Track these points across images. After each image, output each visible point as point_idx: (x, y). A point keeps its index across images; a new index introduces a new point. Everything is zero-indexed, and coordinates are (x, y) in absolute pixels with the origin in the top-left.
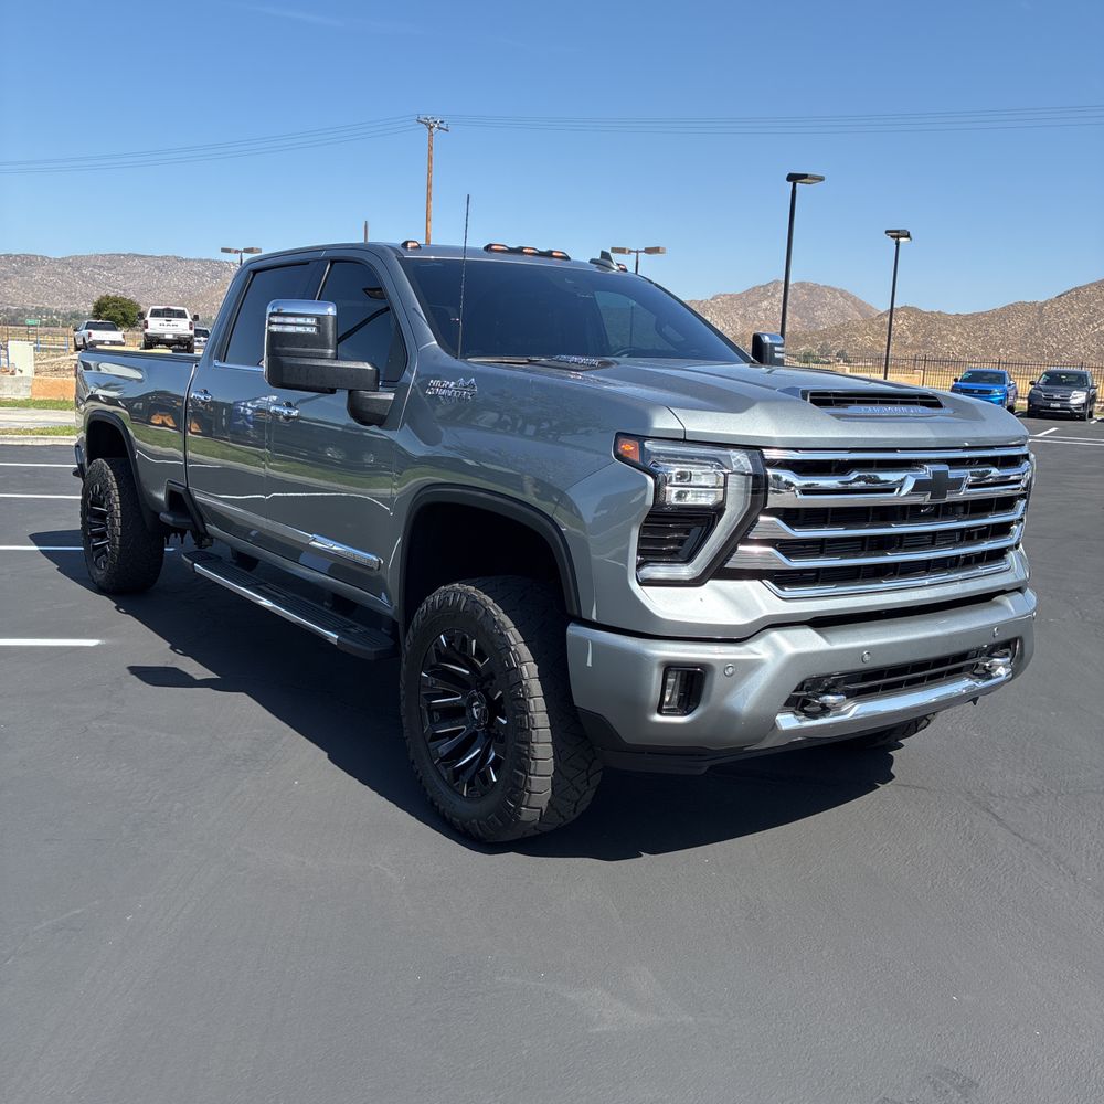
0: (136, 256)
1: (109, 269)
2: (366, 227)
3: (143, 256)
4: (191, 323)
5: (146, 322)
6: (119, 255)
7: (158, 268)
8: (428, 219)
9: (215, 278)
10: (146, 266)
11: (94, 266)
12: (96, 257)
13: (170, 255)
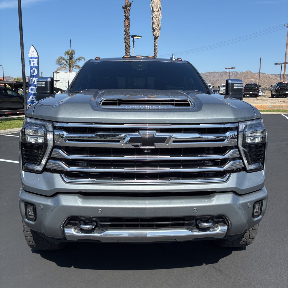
0: (215, 72)
1: (209, 76)
2: (261, 58)
5: (220, 89)
6: (211, 72)
8: (286, 54)
9: (235, 76)
10: (218, 74)
11: (205, 76)
12: (206, 73)
13: (224, 71)
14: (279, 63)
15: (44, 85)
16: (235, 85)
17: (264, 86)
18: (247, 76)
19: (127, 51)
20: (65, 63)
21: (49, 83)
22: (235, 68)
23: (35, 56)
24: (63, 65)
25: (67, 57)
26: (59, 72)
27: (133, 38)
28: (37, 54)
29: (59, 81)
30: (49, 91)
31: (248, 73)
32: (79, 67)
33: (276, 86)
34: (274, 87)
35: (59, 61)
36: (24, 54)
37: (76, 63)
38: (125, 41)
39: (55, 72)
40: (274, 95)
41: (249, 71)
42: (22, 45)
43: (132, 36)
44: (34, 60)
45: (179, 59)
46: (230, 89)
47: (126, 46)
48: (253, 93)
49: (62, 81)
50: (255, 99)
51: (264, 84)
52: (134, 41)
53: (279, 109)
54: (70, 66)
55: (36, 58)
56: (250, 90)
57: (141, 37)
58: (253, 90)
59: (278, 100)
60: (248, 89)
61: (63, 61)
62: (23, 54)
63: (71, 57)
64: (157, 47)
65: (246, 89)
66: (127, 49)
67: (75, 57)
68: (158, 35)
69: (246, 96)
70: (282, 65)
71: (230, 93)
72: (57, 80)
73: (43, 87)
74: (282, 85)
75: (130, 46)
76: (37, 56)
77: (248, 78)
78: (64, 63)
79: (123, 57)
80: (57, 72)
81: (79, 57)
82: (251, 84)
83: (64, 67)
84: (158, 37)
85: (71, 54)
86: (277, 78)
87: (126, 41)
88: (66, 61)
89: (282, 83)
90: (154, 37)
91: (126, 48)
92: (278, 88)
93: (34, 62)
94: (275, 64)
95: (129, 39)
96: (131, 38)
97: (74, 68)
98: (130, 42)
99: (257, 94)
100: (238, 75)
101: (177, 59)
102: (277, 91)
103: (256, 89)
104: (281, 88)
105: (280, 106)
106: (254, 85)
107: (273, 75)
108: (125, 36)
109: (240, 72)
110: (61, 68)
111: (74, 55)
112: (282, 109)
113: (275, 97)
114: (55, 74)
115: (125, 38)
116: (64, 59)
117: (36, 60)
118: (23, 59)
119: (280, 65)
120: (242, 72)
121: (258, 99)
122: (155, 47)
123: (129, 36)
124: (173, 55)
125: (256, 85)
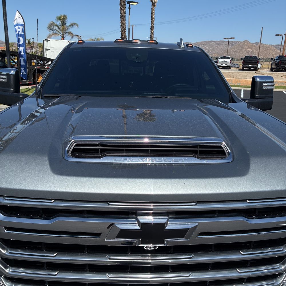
0: (213, 41)
1: (206, 45)
3: (214, 41)
4: (231, 61)
5: (218, 61)
6: (208, 41)
7: (218, 44)
10: (215, 44)
11: (202, 45)
12: (203, 42)
14: (280, 34)
15: (5, 81)
16: (264, 84)
17: (261, 57)
18: (245, 46)
19: (122, 19)
20: (58, 29)
21: (12, 78)
22: (234, 38)
23: (21, 23)
24: (55, 32)
25: (59, 23)
26: (49, 40)
27: (129, 5)
28: (23, 21)
29: (49, 49)
30: (12, 89)
31: (245, 43)
32: (71, 33)
33: (277, 59)
34: (274, 60)
35: (51, 27)
36: (7, 22)
37: (69, 29)
38: (120, 7)
39: (45, 40)
40: (274, 69)
41: (247, 41)
42: (5, 11)
43: (128, 1)
44: (19, 27)
45: (189, 45)
46: (258, 90)
47: (121, 13)
48: (253, 66)
49: (53, 50)
50: (254, 73)
51: (261, 55)
52: (130, 8)
53: (280, 85)
54: (63, 33)
55: (21, 25)
56: (250, 62)
57: (138, 3)
58: (253, 62)
59: (278, 75)
60: (247, 62)
61: (54, 27)
62: (5, 21)
63: (63, 23)
64: (154, 14)
65: (246, 61)
66: (123, 16)
67: (68, 23)
68: (155, 1)
69: (244, 68)
70: (283, 37)
71: (257, 95)
72: (48, 48)
73: (4, 82)
74: (283, 59)
75: (126, 14)
76: (23, 23)
77: (245, 48)
78: (56, 29)
79: (115, 42)
80: (47, 40)
81: (72, 23)
82: (251, 57)
83: (56, 33)
84: (155, 3)
85: (63, 20)
86: (274, 48)
87: (122, 8)
88: (58, 27)
89: (283, 57)
90: (151, 3)
91: (121, 15)
92: (279, 62)
93: (19, 30)
94: (276, 35)
95: (125, 5)
96: (126, 4)
97: (67, 34)
98: (126, 9)
99: (256, 67)
100: (236, 45)
101: (187, 45)
102: (277, 65)
103: (255, 62)
104: (282, 61)
105: (281, 82)
106: (253, 57)
107: (271, 45)
108: (120, 2)
109: (238, 42)
110: (53, 35)
111: (66, 21)
112: (283, 85)
113: (274, 71)
114: (45, 42)
115: (121, 4)
116: (56, 25)
117: (21, 28)
118: (6, 27)
119: (281, 36)
120: (239, 42)
121: (257, 73)
122: (152, 14)
123: (124, 2)
124: (181, 39)
125: (255, 57)
